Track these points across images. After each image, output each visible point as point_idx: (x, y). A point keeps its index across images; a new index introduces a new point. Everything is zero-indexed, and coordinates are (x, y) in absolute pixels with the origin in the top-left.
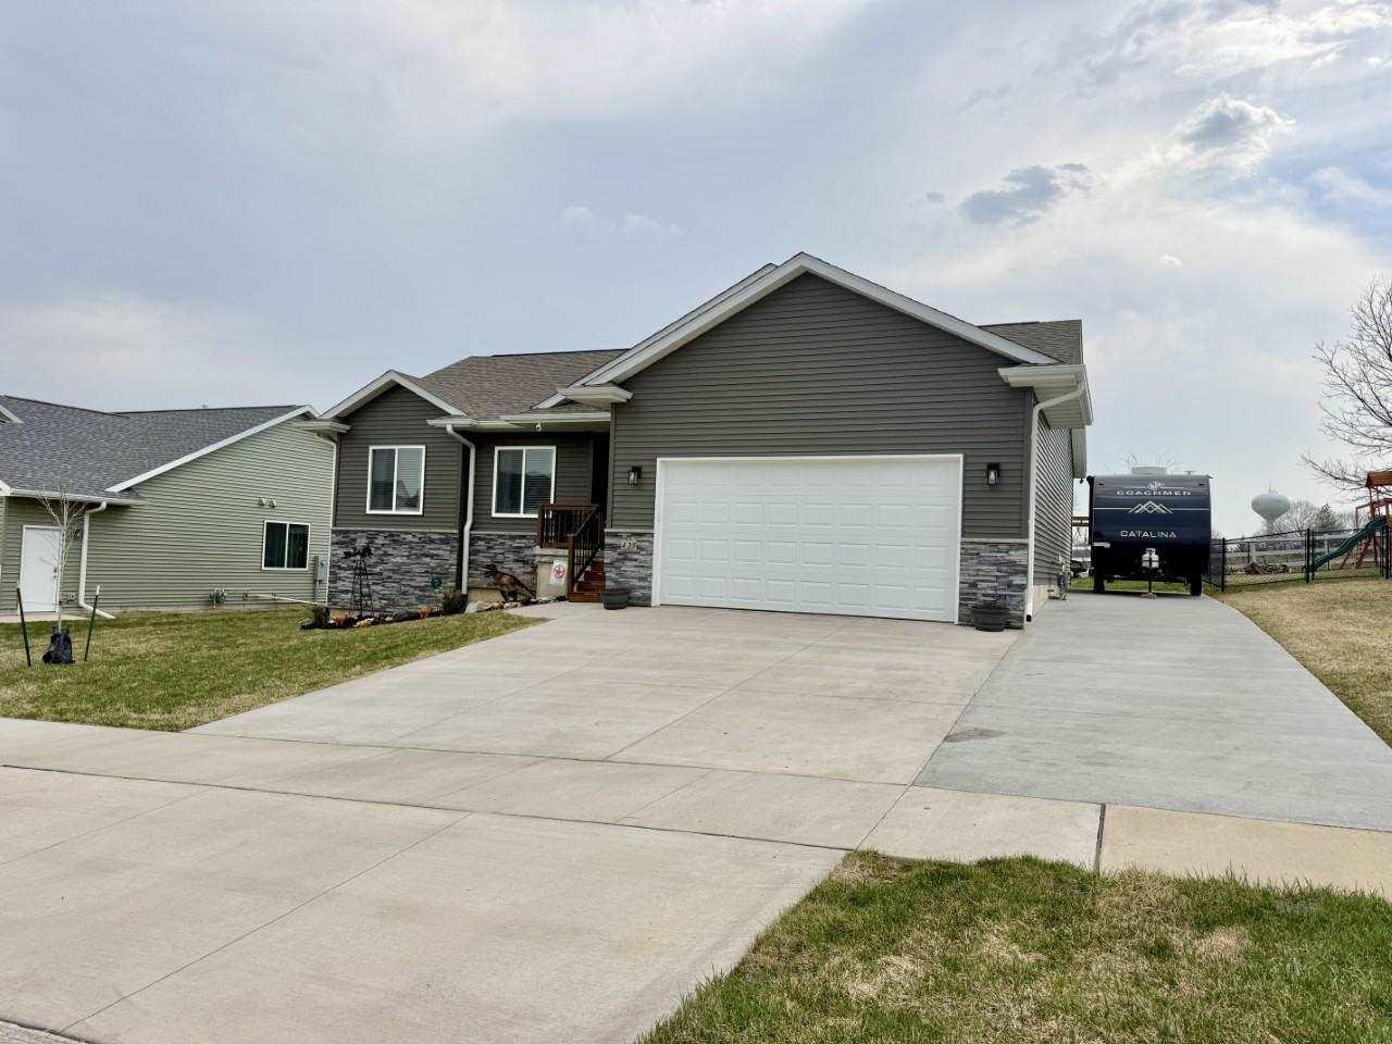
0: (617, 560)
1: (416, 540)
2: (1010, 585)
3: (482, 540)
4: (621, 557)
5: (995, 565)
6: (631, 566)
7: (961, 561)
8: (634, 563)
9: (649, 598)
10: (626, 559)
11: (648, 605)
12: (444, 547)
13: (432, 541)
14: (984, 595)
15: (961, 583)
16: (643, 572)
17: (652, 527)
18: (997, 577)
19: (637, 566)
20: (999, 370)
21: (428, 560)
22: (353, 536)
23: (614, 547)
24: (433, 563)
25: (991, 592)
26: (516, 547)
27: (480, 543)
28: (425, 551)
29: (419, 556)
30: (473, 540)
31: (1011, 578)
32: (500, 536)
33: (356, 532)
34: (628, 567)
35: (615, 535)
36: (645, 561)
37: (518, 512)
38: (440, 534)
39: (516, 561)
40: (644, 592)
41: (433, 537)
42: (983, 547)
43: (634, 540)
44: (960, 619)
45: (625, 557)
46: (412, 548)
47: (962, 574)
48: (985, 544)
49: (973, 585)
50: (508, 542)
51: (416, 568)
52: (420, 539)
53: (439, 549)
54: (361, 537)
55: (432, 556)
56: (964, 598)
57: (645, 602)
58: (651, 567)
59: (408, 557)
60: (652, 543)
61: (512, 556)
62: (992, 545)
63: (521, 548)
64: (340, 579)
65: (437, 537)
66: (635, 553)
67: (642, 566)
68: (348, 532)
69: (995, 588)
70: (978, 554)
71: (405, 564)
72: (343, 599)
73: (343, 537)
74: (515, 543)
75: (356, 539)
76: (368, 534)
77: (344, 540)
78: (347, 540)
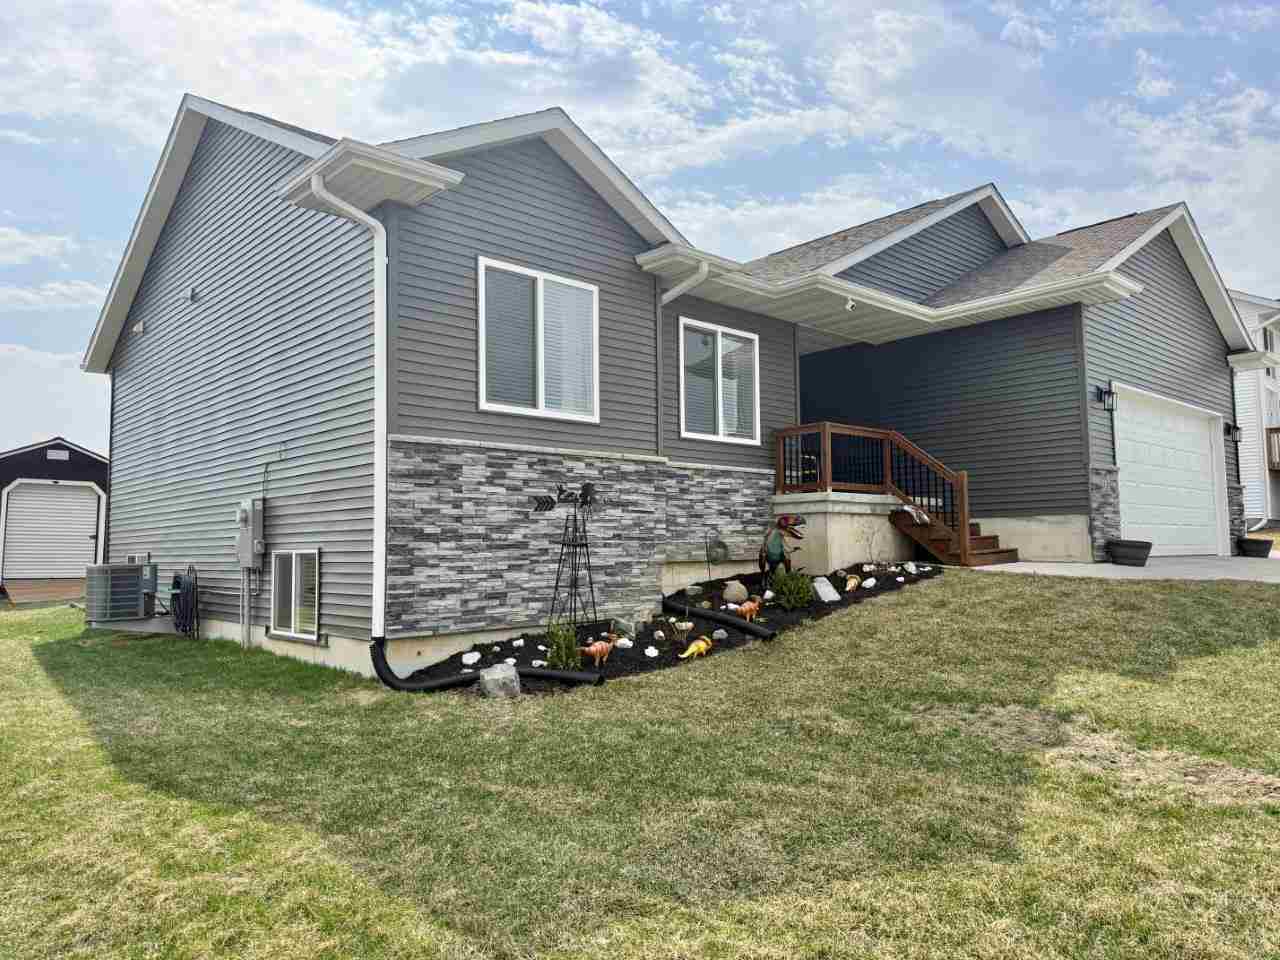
1: (595, 473)
4: (1103, 500)
5: (1237, 505)
7: (1228, 503)
8: (1110, 508)
10: (1106, 503)
15: (1230, 521)
18: (1238, 515)
23: (1098, 488)
25: (1238, 527)
26: (719, 491)
28: (612, 495)
34: (1108, 513)
35: (1097, 472)
36: (1115, 507)
37: (715, 432)
41: (625, 467)
42: (1232, 491)
43: (1107, 478)
44: (1232, 551)
47: (1229, 514)
49: (1233, 522)
52: (602, 470)
53: (636, 491)
55: (625, 507)
58: (1119, 513)
60: (1117, 482)
66: (1111, 495)
67: (1115, 512)
70: (1232, 497)
72: (436, 612)
73: (424, 460)
74: (718, 484)
75: (461, 466)
76: (490, 457)
77: (428, 467)
78: (436, 467)
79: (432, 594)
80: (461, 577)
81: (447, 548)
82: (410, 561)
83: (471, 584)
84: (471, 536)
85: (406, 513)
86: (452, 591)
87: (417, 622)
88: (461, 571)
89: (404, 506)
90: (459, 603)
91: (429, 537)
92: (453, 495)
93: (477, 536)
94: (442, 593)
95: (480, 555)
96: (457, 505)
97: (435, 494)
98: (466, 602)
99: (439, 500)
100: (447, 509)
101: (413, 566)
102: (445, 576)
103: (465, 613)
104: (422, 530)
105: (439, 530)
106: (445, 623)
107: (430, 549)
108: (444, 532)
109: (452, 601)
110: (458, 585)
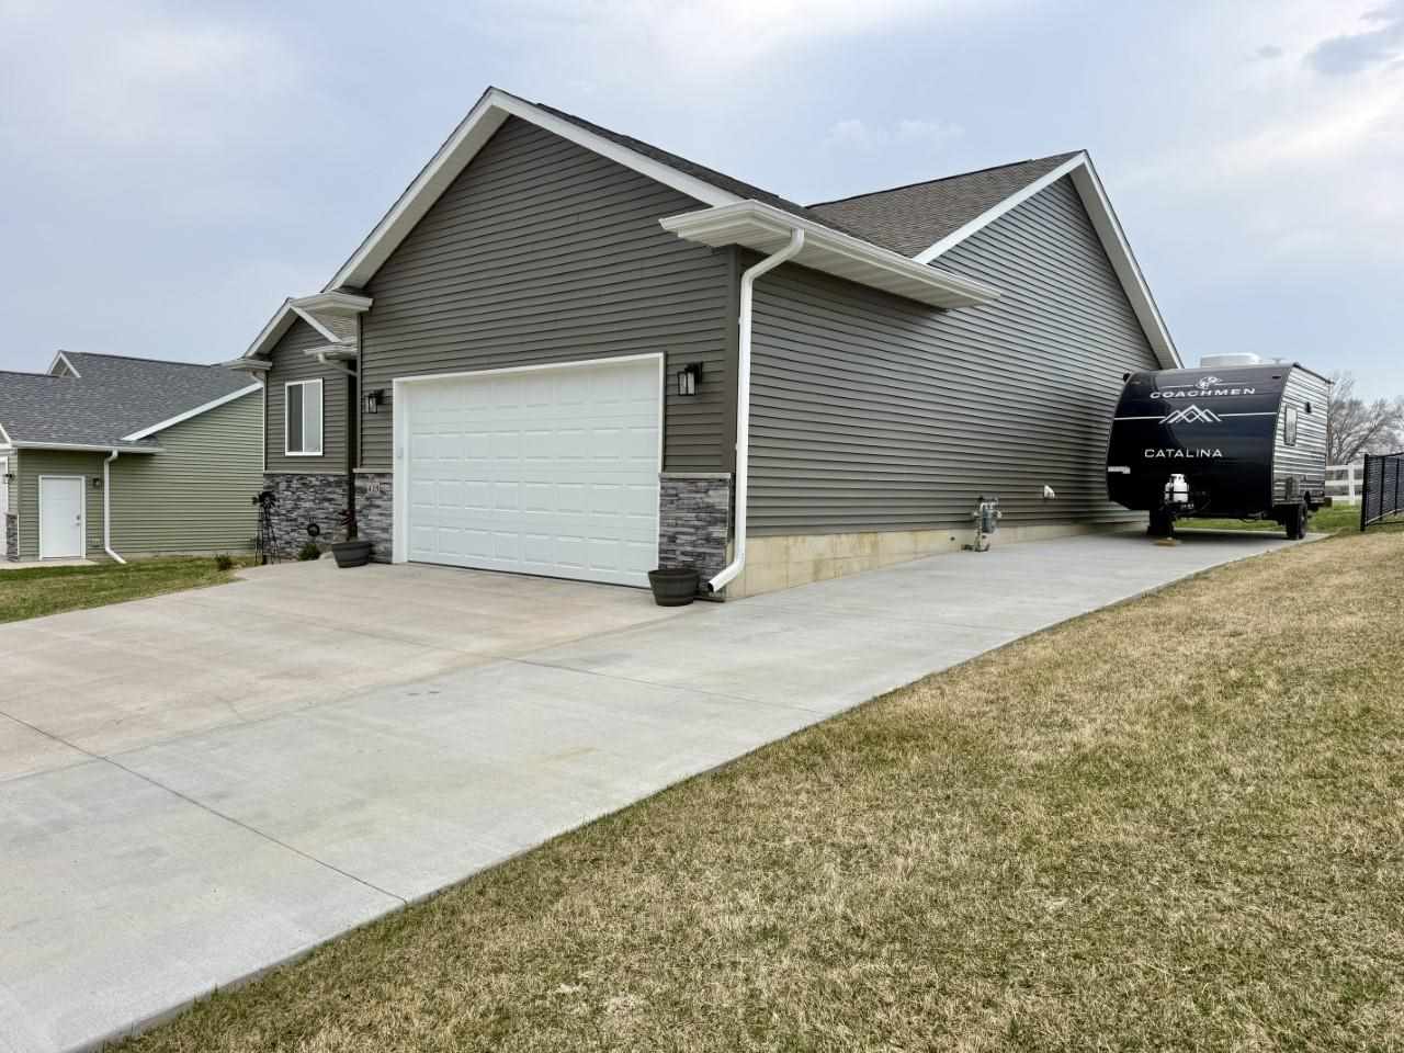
0: (365, 507)
1: (319, 483)
2: (708, 539)
4: (368, 503)
5: (694, 510)
7: (661, 505)
8: (378, 511)
9: (389, 553)
10: (372, 505)
11: (389, 563)
15: (661, 536)
16: (386, 521)
17: (390, 465)
18: (697, 528)
19: (381, 514)
20: (660, 220)
21: (327, 504)
22: (277, 480)
23: (362, 491)
24: (331, 508)
25: (689, 549)
28: (325, 495)
29: (321, 500)
31: (711, 529)
33: (278, 475)
34: (374, 515)
35: (363, 476)
36: (386, 509)
40: (387, 545)
42: (681, 484)
43: (377, 482)
45: (371, 503)
46: (316, 492)
47: (662, 524)
48: (684, 480)
52: (321, 482)
54: (282, 481)
55: (330, 501)
56: (664, 557)
57: (386, 559)
58: (391, 515)
59: (314, 501)
60: (390, 484)
62: (693, 481)
66: (378, 498)
67: (385, 514)
69: (693, 544)
70: (676, 495)
71: (312, 509)
73: (271, 481)
76: (287, 477)
78: (273, 484)
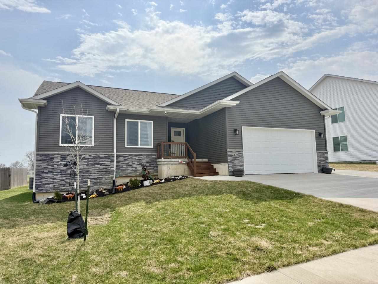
0: (233, 160)
1: (92, 157)
3: (121, 157)
4: (234, 159)
5: (323, 157)
6: (237, 162)
7: (317, 157)
8: (238, 161)
10: (235, 160)
11: (244, 175)
12: (107, 160)
13: (101, 158)
14: (322, 165)
15: (318, 162)
16: (241, 164)
17: (242, 149)
18: (324, 160)
19: (239, 162)
21: (99, 166)
22: (52, 157)
23: (231, 156)
24: (102, 167)
26: (138, 159)
27: (120, 158)
28: (97, 162)
29: (93, 165)
30: (118, 157)
32: (130, 155)
33: (53, 155)
34: (236, 162)
35: (231, 152)
36: (241, 160)
37: (138, 146)
38: (105, 154)
39: (138, 165)
40: (242, 170)
41: (101, 156)
43: (237, 153)
44: (318, 172)
45: (235, 159)
46: (89, 161)
48: (321, 152)
49: (320, 163)
50: (134, 157)
51: (91, 170)
52: (94, 157)
53: (105, 161)
54: (57, 157)
55: (101, 164)
56: (319, 166)
58: (243, 162)
59: (87, 165)
60: (243, 154)
61: (136, 163)
63: (140, 159)
64: (44, 178)
65: (104, 156)
66: (238, 157)
67: (241, 162)
68: (48, 154)
69: (324, 163)
70: (320, 155)
71: (85, 168)
72: (47, 188)
73: (45, 157)
74: (137, 158)
75: (54, 158)
76: (61, 155)
77: (45, 158)
78: (48, 158)
79: (46, 184)
80: (53, 180)
81: (50, 175)
82: (40, 178)
83: (56, 182)
84: (56, 172)
85: (40, 168)
86: (51, 183)
87: (42, 189)
88: (53, 179)
89: (39, 166)
90: (53, 186)
91: (45, 173)
92: (51, 164)
93: (58, 172)
94: (49, 184)
95: (58, 176)
96: (53, 166)
97: (47, 164)
98: (54, 186)
99: (48, 165)
100: (50, 167)
101: (41, 178)
102: (49, 180)
103: (54, 188)
104: (43, 171)
105: (48, 171)
106: (49, 190)
107: (45, 175)
108: (49, 171)
109: (51, 185)
110: (53, 182)
